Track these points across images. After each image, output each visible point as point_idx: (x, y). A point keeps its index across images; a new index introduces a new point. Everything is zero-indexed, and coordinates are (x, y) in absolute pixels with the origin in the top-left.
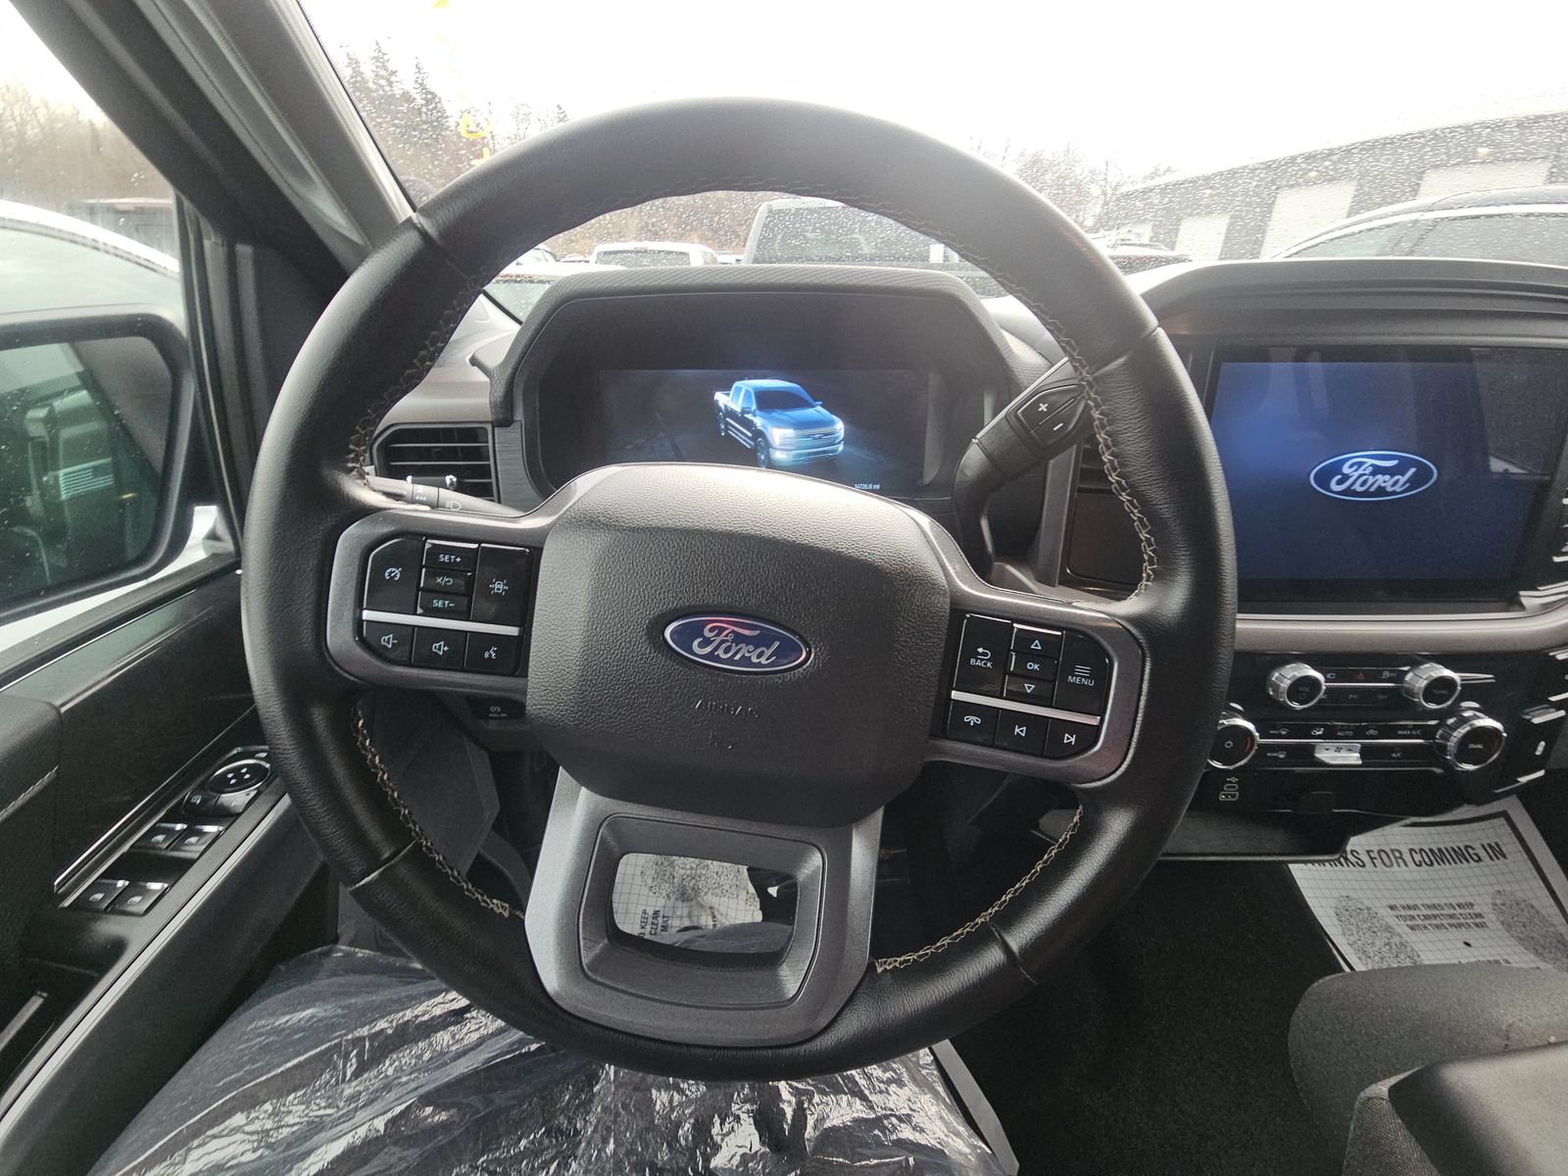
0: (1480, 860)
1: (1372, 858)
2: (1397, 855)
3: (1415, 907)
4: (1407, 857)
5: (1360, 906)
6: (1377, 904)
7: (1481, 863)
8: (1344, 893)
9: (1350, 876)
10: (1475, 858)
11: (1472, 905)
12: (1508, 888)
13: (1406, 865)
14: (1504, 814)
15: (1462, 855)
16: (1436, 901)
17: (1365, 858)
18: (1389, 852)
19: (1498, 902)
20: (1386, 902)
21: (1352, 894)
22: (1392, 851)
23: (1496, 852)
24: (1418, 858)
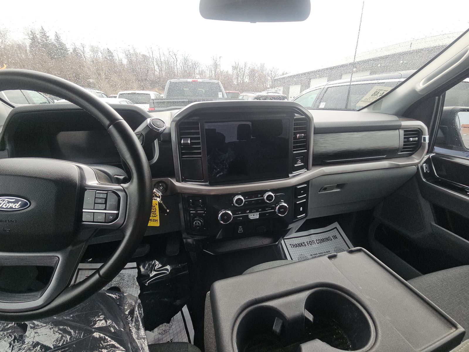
0: (332, 240)
1: (308, 244)
2: (313, 242)
3: (317, 254)
4: (315, 242)
5: (304, 256)
6: (308, 255)
7: (332, 241)
8: (301, 253)
9: (302, 249)
10: (331, 239)
11: (330, 251)
12: (337, 246)
13: (315, 244)
14: (336, 228)
15: (328, 239)
16: (321, 252)
17: (306, 244)
18: (311, 241)
19: (336, 250)
20: (310, 254)
21: (302, 253)
22: (312, 241)
23: (335, 237)
24: (318, 242)
